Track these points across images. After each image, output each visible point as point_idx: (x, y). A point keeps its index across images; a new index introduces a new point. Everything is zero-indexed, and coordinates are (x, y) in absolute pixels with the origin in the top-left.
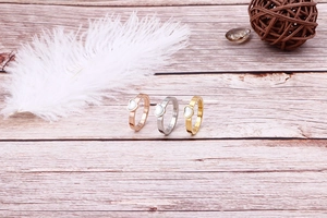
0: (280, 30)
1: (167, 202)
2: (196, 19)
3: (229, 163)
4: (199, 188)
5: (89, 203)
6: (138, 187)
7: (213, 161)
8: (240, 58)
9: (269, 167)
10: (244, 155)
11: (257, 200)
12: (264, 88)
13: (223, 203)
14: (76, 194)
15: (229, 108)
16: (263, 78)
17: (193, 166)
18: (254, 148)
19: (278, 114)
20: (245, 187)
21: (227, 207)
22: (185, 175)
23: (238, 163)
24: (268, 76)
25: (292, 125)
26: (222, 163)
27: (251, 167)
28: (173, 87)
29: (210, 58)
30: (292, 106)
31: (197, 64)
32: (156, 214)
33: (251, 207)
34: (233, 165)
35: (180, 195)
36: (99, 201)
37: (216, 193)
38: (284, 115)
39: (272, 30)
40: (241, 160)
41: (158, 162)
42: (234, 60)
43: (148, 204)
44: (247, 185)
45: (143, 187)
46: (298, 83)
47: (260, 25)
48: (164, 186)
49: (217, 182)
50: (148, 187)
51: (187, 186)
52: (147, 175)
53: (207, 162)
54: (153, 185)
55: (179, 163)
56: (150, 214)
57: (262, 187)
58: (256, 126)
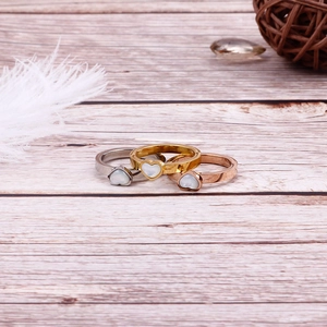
0: (308, 28)
1: (97, 290)
2: (164, 31)
3: (224, 230)
4: (164, 268)
6: (42, 266)
7: (192, 227)
8: (241, 83)
9: (301, 236)
10: (251, 218)
11: (280, 287)
12: (286, 122)
13: (211, 292)
16: (285, 110)
17: (153, 235)
18: (272, 208)
19: (315, 159)
20: (255, 267)
21: (220, 298)
22: (135, 249)
23: (241, 229)
24: (294, 107)
26: (208, 230)
27: (266, 236)
28: (119, 120)
29: (188, 83)
31: (163, 91)
32: (72, 308)
34: (232, 233)
35: (126, 279)
37: (198, 276)
39: (292, 31)
40: (247, 225)
41: (85, 230)
42: (232, 85)
43: (60, 293)
44: (261, 264)
45: (51, 267)
47: (272, 23)
48: (94, 265)
49: (200, 258)
50: (62, 266)
51: (140, 264)
52: (60, 249)
53: (180, 229)
54: (72, 263)
55: (125, 229)
56: (62, 308)
57: (289, 266)
58: (274, 176)
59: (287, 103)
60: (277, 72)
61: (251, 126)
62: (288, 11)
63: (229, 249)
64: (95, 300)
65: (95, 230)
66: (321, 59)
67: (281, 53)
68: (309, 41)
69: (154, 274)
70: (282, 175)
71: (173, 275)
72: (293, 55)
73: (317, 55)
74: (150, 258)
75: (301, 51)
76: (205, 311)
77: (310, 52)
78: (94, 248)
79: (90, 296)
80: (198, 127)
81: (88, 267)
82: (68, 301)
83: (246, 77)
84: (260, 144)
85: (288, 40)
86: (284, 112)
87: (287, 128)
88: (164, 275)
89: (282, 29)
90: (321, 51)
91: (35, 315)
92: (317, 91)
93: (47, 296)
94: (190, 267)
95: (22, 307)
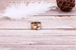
0: (65, 5)
1: (35, 43)
3: (53, 34)
5: (11, 43)
6: (26, 39)
9: (65, 35)
10: (58, 32)
11: (63, 42)
13: (52, 43)
14: (7, 41)
15: (52, 23)
16: (62, 17)
17: (43, 35)
18: (60, 31)
19: (67, 24)
20: (59, 39)
21: (54, 44)
22: (40, 37)
24: (63, 16)
25: (71, 26)
26: (51, 34)
27: (60, 35)
30: (70, 22)
32: (31, 45)
33: (61, 44)
34: (55, 35)
35: (39, 41)
36: (14, 42)
37: (50, 41)
38: (68, 24)
39: (62, 5)
41: (32, 34)
42: (53, 13)
43: (29, 43)
44: (60, 39)
45: (28, 39)
46: (71, 18)
47: (59, 4)
48: (34, 39)
49: (50, 38)
52: (29, 37)
53: (47, 34)
54: (31, 39)
55: (38, 34)
56: (30, 45)
57: (64, 39)
58: (60, 26)
59: (62, 16)
60: (60, 11)
61: (57, 19)
62: (62, 2)
63: (54, 37)
64: (35, 44)
65: (34, 34)
66: (67, 10)
67: (61, 9)
68: (65, 7)
69: (43, 40)
70: (62, 26)
71: (46, 41)
72: (62, 9)
73: (66, 9)
74: (42, 38)
75: (64, 8)
76: (51, 46)
77: (65, 8)
78: (34, 37)
79: (34, 44)
80: (48, 19)
81: (33, 39)
82: (31, 44)
83: (55, 12)
84: (58, 22)
85: (62, 6)
86: (61, 17)
87: (62, 20)
88: (45, 41)
89: (61, 5)
90: (67, 8)
91: (26, 46)
92: (66, 14)
93: (27, 44)
94: (49, 39)
95: (24, 45)
